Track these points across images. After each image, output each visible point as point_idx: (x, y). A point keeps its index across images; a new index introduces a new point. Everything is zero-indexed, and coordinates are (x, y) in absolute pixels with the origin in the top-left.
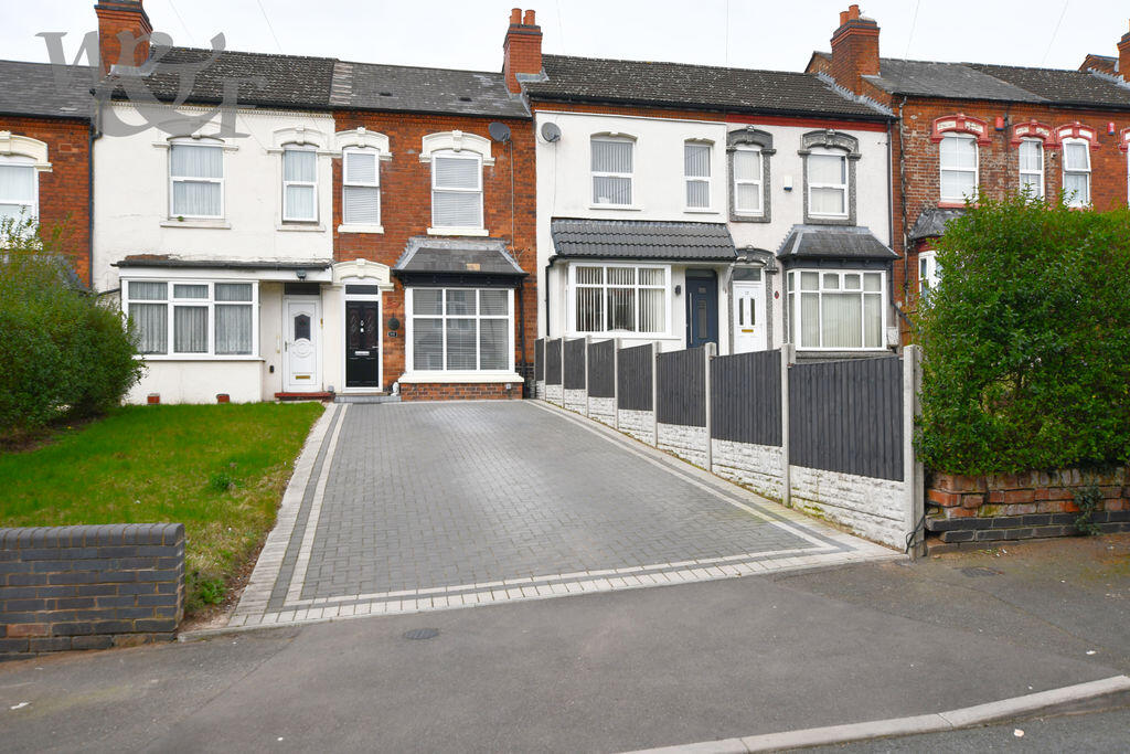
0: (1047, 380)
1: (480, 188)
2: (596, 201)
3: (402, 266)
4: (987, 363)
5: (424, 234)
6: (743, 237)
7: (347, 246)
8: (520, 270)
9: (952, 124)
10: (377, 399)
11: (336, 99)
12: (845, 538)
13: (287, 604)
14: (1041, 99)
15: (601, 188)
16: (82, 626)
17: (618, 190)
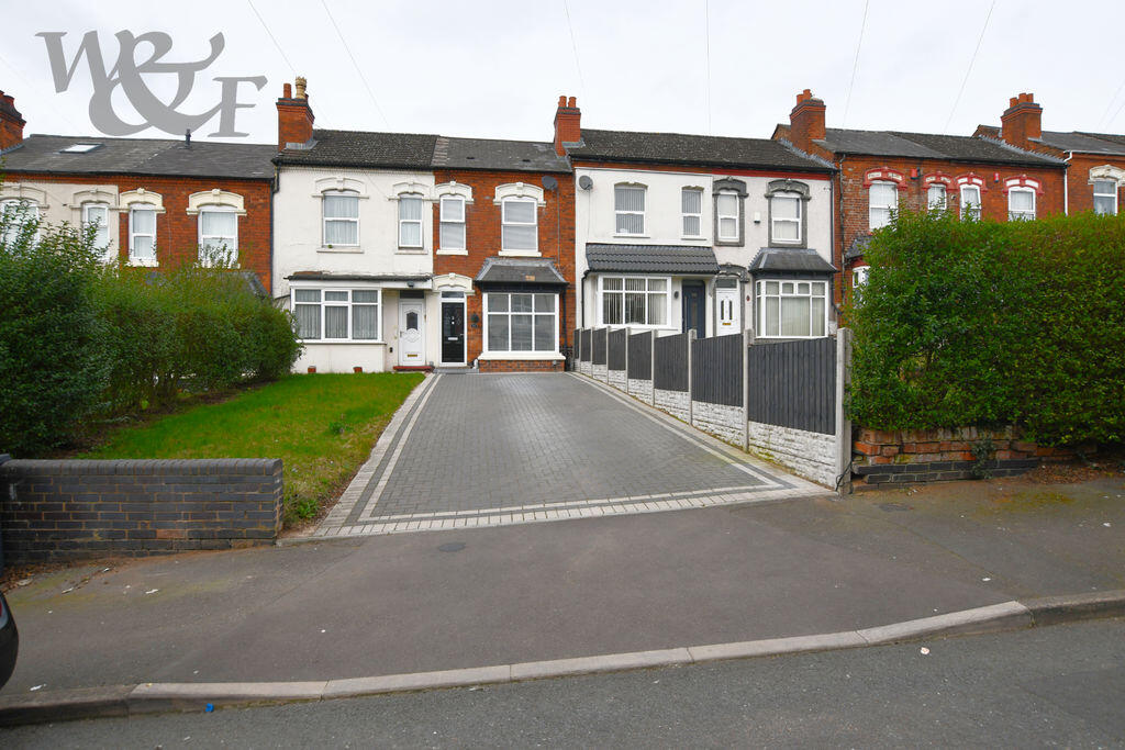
0: (953, 356)
1: (535, 223)
2: (618, 231)
3: (480, 278)
4: (904, 342)
5: (496, 256)
6: (724, 256)
7: (443, 264)
8: (563, 280)
9: (879, 175)
10: (462, 371)
11: (436, 162)
12: (788, 478)
13: (360, 520)
14: (945, 156)
15: (621, 222)
16: (209, 532)
17: (636, 224)
